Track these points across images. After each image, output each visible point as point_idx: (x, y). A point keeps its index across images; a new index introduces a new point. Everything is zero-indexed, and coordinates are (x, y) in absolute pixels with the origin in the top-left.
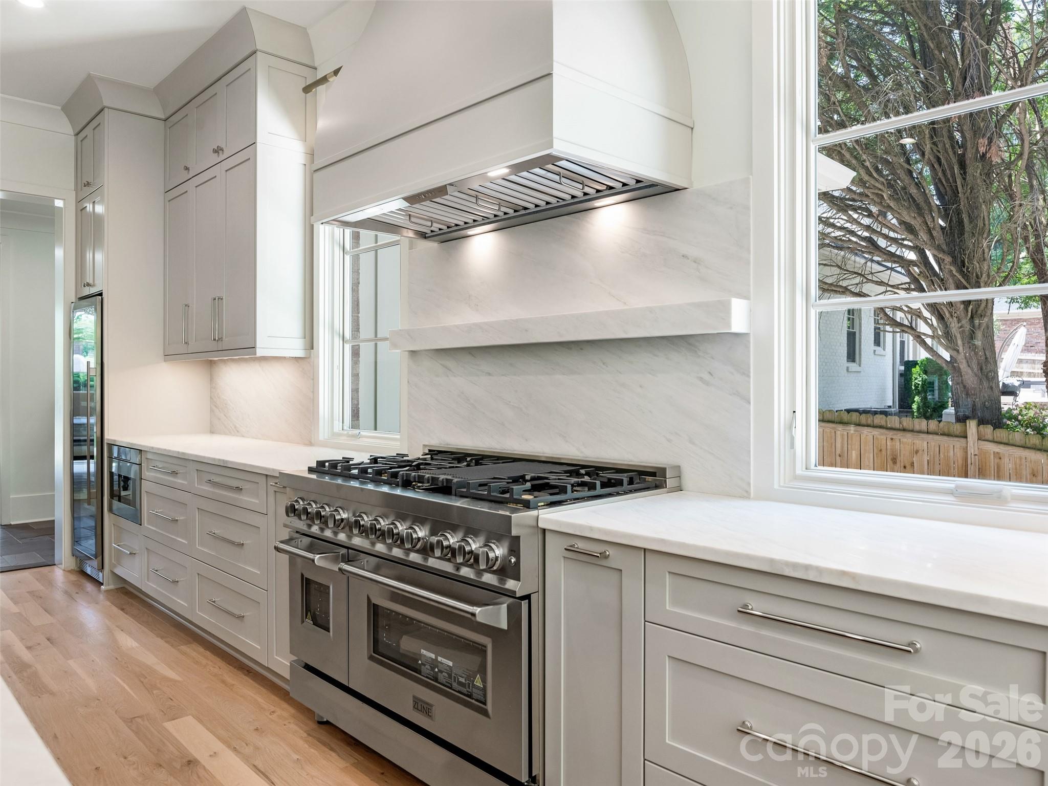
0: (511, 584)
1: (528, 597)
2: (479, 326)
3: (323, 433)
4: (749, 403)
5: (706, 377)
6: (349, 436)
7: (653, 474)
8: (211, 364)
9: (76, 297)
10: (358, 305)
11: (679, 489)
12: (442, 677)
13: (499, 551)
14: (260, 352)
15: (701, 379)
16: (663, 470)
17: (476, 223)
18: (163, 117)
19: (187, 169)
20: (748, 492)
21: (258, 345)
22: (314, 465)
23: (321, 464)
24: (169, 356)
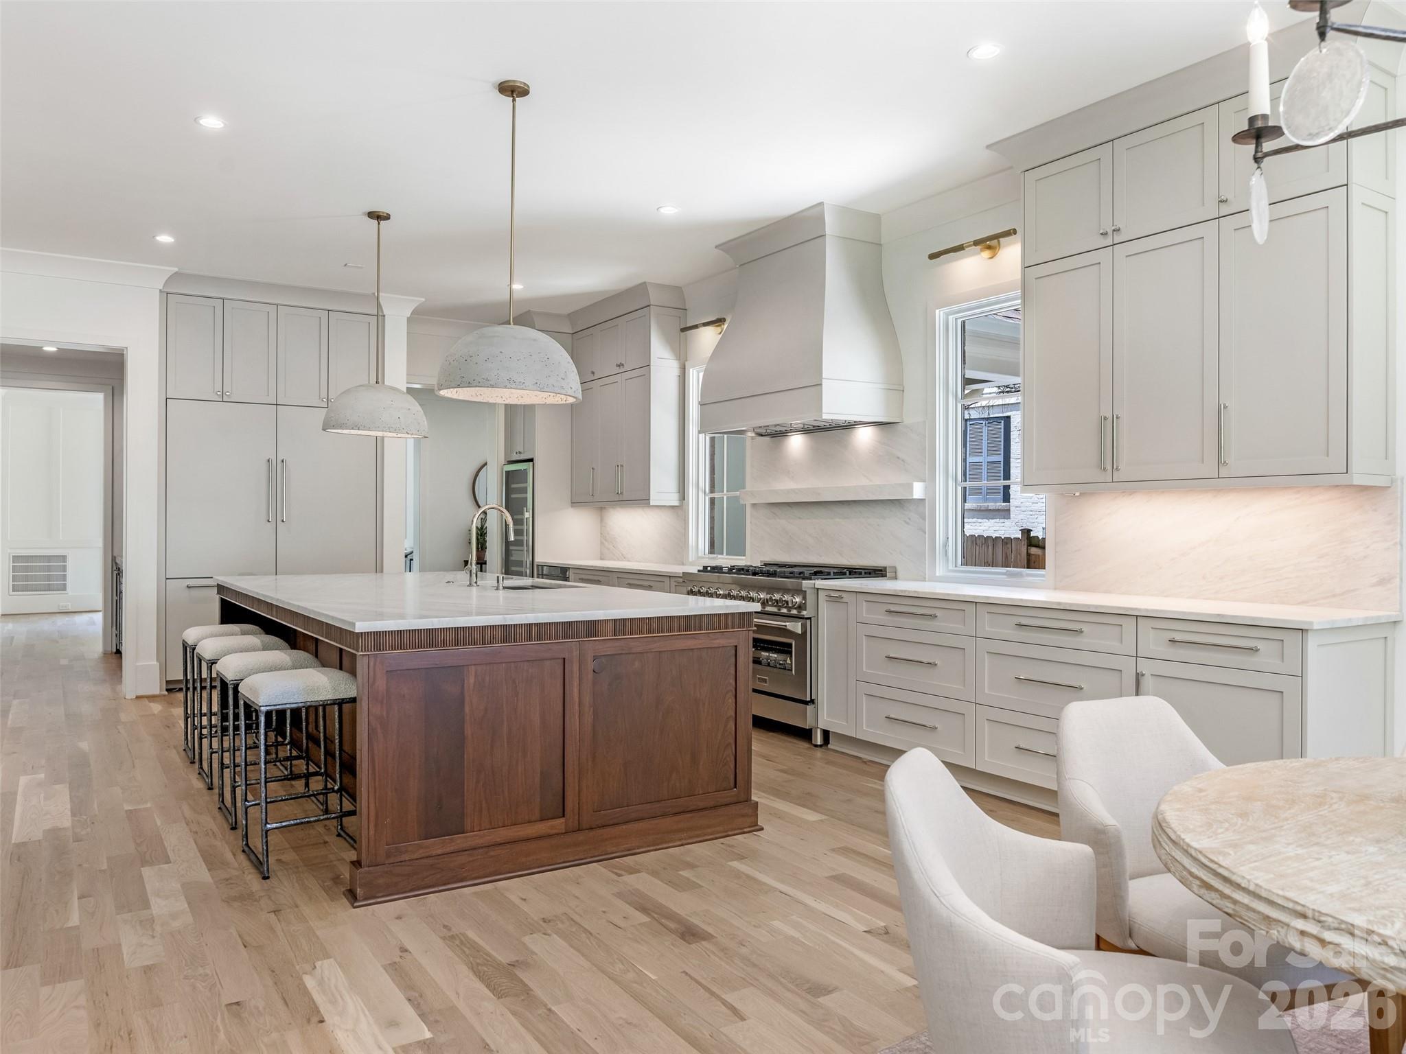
0: (804, 613)
1: (810, 618)
2: (793, 490)
3: (692, 556)
4: (925, 533)
6: (709, 558)
7: (881, 570)
8: (601, 509)
9: (505, 459)
10: (714, 469)
11: (896, 578)
12: (772, 663)
13: (798, 599)
14: (652, 503)
16: (886, 568)
17: (791, 431)
18: (571, 332)
19: (593, 373)
20: (925, 578)
21: (651, 499)
22: (702, 569)
23: (705, 568)
24: (575, 503)
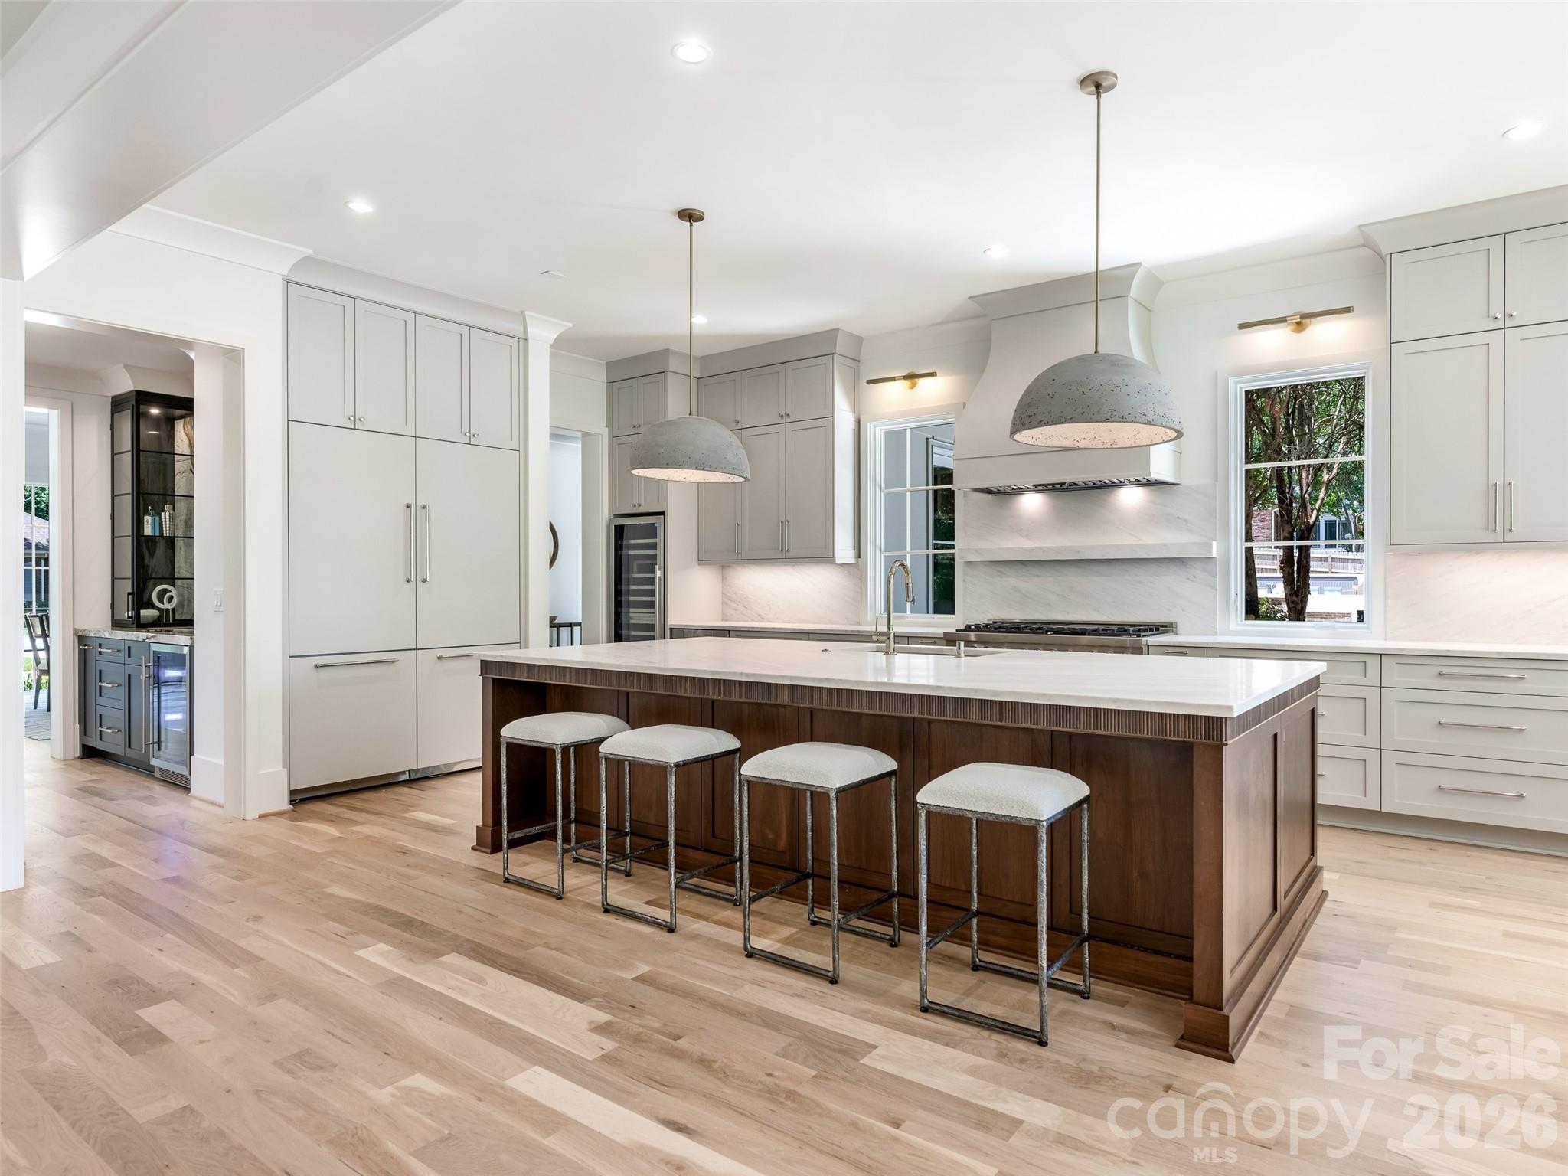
3: (871, 616)
4: (1216, 590)
5: (1191, 577)
8: (725, 567)
9: (611, 512)
15: (1189, 579)
16: (1171, 624)
18: (699, 376)
19: (736, 421)
21: (836, 557)
24: (702, 561)
